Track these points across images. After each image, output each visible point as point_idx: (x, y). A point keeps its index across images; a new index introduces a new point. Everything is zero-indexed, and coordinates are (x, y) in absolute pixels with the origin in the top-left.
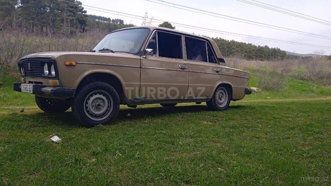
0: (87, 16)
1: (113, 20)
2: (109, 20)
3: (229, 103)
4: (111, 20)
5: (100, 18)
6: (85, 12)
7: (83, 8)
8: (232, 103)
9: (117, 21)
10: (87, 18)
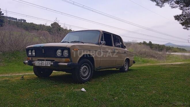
0: (4, 17)
1: (19, 20)
2: (16, 19)
3: (128, 68)
4: (18, 19)
5: (10, 18)
6: (3, 14)
7: (1, 12)
8: (130, 68)
9: (22, 20)
10: (4, 18)
